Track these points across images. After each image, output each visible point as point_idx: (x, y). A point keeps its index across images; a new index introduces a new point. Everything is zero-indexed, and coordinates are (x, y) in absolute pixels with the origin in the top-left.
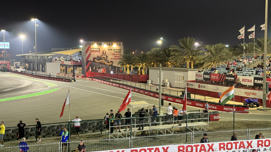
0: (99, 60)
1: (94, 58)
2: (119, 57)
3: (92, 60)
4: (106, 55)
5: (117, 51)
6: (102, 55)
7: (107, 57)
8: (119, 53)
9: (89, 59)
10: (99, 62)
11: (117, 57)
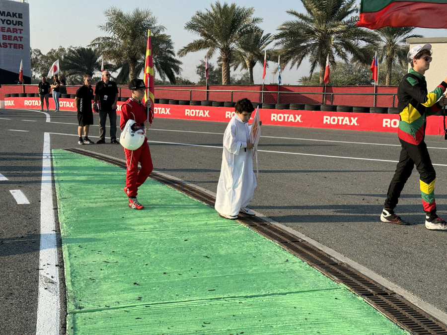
2: (15, 42)
5: (9, 18)
8: (17, 27)
11: (9, 38)
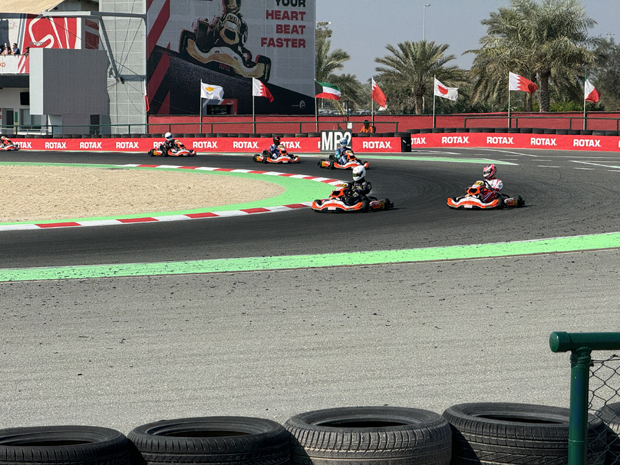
0: (205, 48)
1: (186, 35)
2: (294, 36)
3: (176, 48)
4: (239, 16)
6: (220, 13)
7: (243, 28)
8: (297, 9)
9: (162, 43)
10: (206, 57)
11: (286, 29)
